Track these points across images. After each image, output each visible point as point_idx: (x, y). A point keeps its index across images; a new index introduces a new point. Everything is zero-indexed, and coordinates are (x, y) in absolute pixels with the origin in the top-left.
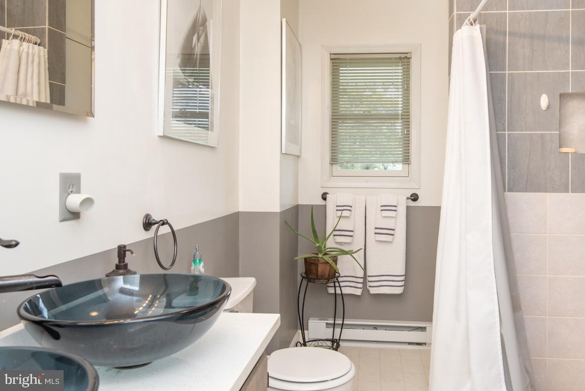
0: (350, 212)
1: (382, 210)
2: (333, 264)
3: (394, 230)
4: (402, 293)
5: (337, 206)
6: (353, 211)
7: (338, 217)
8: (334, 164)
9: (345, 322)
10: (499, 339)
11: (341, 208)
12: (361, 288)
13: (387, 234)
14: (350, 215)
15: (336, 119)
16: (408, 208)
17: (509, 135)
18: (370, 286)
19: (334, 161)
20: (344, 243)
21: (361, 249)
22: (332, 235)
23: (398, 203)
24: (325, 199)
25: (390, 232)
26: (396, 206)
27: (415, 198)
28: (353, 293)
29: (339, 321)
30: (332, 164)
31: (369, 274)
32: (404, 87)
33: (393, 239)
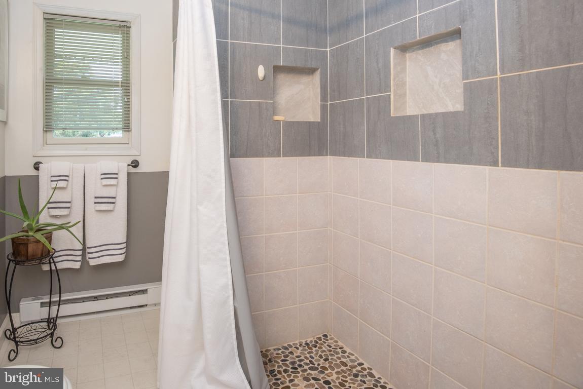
0: (66, 182)
1: (102, 179)
2: (47, 244)
3: (115, 198)
4: (123, 260)
5: (51, 177)
6: (70, 181)
7: (53, 188)
8: (49, 131)
9: (62, 299)
10: (232, 313)
11: (55, 178)
12: (80, 261)
13: (108, 203)
14: (67, 185)
15: (50, 83)
16: (129, 174)
17: (231, 102)
18: (89, 258)
19: (48, 128)
20: (60, 216)
21: (80, 222)
22: (46, 208)
23: (119, 170)
24: (37, 169)
25: (111, 200)
26: (117, 174)
27: (135, 164)
28: (71, 267)
29: (55, 298)
30: (46, 131)
31: (88, 245)
32: (124, 55)
33: (114, 207)
